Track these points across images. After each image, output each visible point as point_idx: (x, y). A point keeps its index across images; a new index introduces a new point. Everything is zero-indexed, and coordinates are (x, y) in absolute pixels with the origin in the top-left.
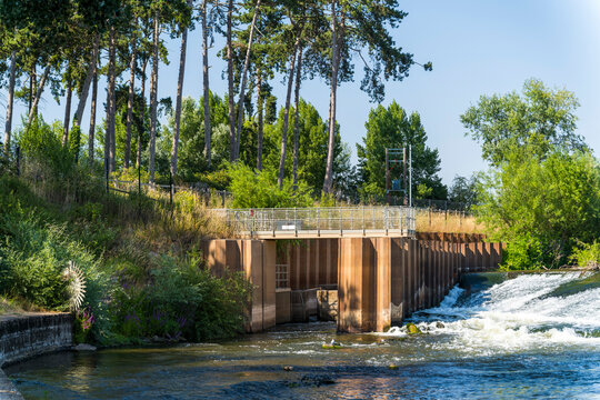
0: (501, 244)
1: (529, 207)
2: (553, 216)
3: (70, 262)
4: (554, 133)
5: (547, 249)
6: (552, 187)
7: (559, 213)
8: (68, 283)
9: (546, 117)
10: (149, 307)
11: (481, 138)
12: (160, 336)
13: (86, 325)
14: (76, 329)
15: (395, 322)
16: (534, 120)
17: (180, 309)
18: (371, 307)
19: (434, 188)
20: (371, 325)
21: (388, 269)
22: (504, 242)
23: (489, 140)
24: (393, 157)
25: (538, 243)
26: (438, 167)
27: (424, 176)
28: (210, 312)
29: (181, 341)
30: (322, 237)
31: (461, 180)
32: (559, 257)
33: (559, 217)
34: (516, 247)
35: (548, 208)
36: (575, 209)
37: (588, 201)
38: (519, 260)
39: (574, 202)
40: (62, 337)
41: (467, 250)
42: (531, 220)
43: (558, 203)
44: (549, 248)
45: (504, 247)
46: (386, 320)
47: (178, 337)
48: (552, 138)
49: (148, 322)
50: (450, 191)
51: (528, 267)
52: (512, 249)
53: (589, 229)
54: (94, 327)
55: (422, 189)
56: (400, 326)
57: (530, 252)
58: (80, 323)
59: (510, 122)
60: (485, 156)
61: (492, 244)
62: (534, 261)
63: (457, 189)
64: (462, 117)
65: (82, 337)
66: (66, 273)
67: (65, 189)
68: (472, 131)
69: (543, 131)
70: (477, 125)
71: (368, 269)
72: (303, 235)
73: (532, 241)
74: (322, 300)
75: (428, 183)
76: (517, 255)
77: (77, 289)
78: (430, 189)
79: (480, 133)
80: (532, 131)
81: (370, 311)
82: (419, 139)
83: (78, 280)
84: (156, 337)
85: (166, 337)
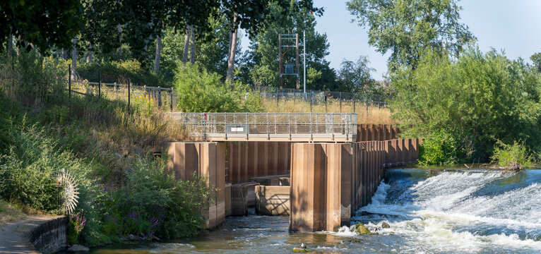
0: (417, 140)
1: (444, 105)
2: (466, 114)
3: (63, 170)
4: (438, 21)
5: (460, 144)
6: (465, 86)
7: (471, 110)
8: (61, 189)
9: (431, 6)
10: (125, 209)
11: (368, 23)
12: (135, 234)
13: (78, 228)
14: (70, 230)
15: (345, 223)
16: (420, 9)
17: (152, 210)
18: (321, 207)
19: (323, 71)
20: (321, 224)
21: (339, 174)
22: (420, 139)
23: (375, 26)
24: (287, 42)
25: (452, 139)
26: (327, 51)
27: (313, 60)
28: (178, 212)
29: (154, 240)
30: (271, 140)
31: (349, 64)
32: (471, 152)
33: (472, 115)
34: (432, 142)
35: (462, 106)
36: (487, 108)
37: (499, 99)
38: (434, 155)
39: (486, 101)
40: (60, 239)
41: (390, 146)
42: (446, 117)
43: (470, 102)
44: (462, 144)
45: (421, 143)
46: (336, 220)
47: (151, 236)
48: (436, 26)
49: (124, 222)
50: (338, 75)
51: (443, 161)
52: (427, 144)
53: (499, 126)
54: (85, 229)
55: (313, 73)
56: (349, 226)
57: (444, 148)
58: (73, 226)
59: (397, 10)
60: (371, 42)
61: (410, 140)
62: (448, 156)
63: (345, 72)
64: (348, 4)
65: (75, 239)
66: (60, 179)
67: (35, 93)
68: (357, 17)
69: (428, 19)
70: (363, 12)
71: (318, 172)
72: (254, 138)
73: (446, 137)
74: (260, 194)
75: (317, 67)
76: (432, 150)
77: (70, 195)
78: (320, 73)
79: (366, 19)
80: (418, 19)
81: (320, 211)
82: (308, 24)
83: (71, 186)
84: (132, 236)
85: (140, 235)
